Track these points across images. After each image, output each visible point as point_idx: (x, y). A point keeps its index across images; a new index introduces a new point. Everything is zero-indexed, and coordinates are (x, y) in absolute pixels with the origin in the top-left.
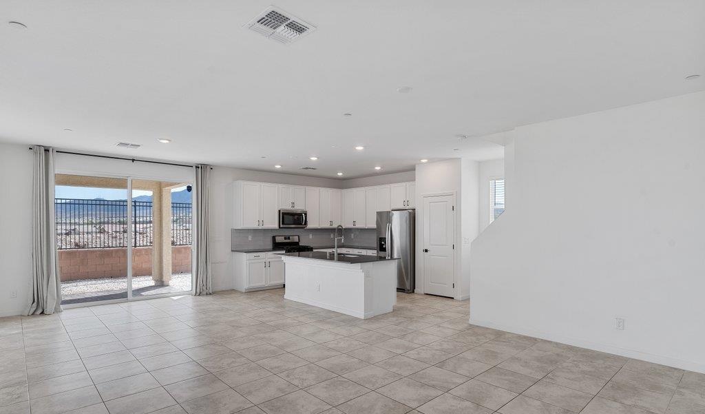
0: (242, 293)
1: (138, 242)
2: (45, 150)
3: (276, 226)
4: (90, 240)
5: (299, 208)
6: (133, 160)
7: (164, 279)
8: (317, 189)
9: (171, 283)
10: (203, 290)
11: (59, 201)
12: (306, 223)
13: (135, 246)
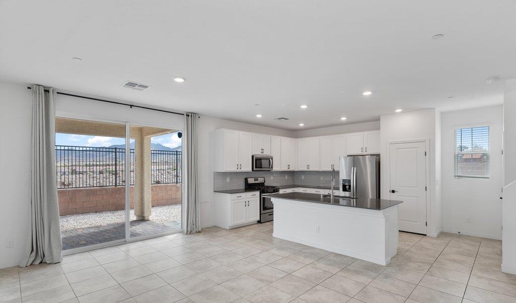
0: (226, 230)
1: (118, 182)
2: (45, 91)
3: (250, 169)
4: (74, 180)
5: (267, 153)
6: (131, 106)
7: (146, 215)
8: (279, 138)
9: (150, 218)
10: (193, 229)
11: (59, 148)
12: (272, 167)
13: (116, 186)
